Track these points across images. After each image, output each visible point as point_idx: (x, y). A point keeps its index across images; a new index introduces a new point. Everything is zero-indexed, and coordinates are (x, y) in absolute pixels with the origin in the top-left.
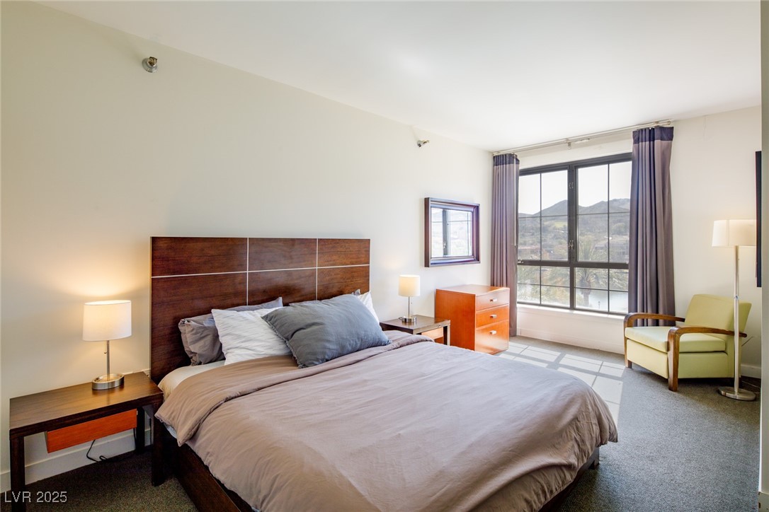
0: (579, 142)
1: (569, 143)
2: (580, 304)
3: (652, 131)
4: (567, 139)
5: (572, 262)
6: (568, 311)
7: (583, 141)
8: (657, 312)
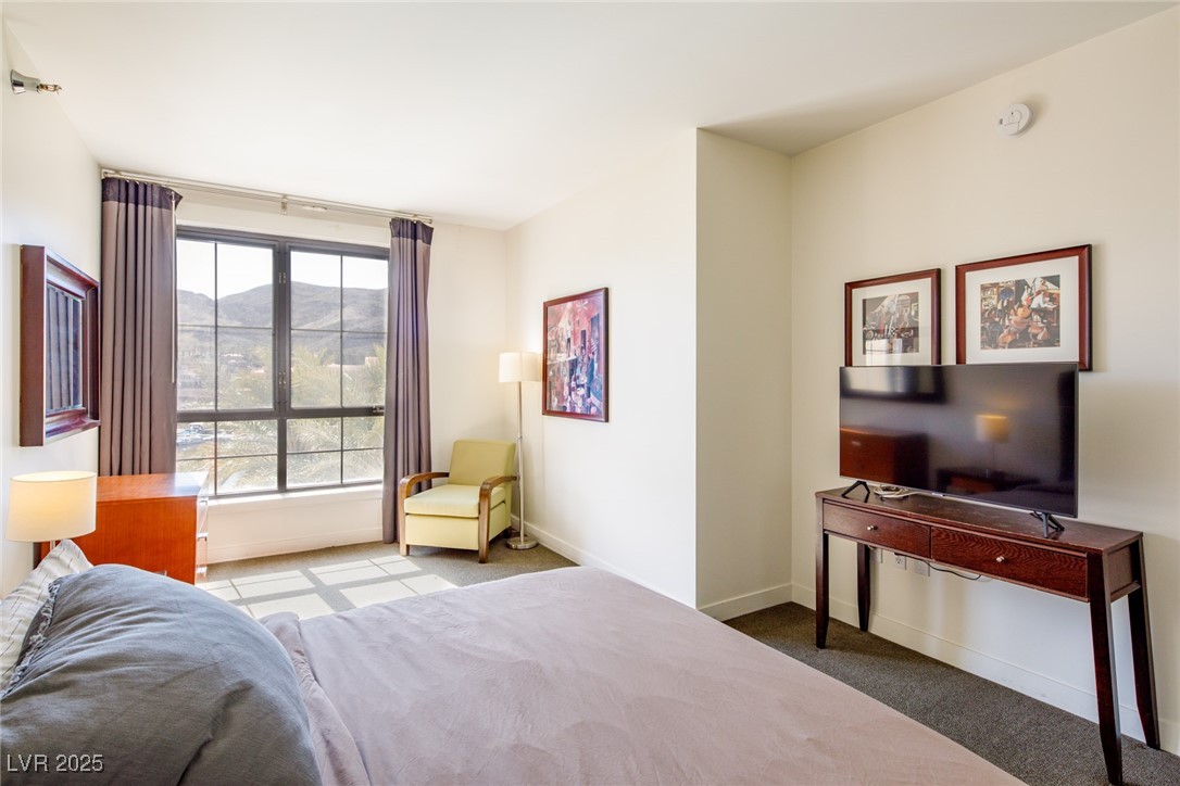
0: (308, 208)
1: (284, 204)
2: (295, 481)
3: (415, 226)
4: (285, 196)
5: (283, 410)
6: (278, 497)
7: (316, 209)
8: (420, 471)
